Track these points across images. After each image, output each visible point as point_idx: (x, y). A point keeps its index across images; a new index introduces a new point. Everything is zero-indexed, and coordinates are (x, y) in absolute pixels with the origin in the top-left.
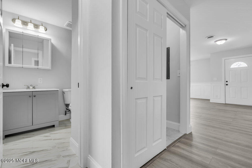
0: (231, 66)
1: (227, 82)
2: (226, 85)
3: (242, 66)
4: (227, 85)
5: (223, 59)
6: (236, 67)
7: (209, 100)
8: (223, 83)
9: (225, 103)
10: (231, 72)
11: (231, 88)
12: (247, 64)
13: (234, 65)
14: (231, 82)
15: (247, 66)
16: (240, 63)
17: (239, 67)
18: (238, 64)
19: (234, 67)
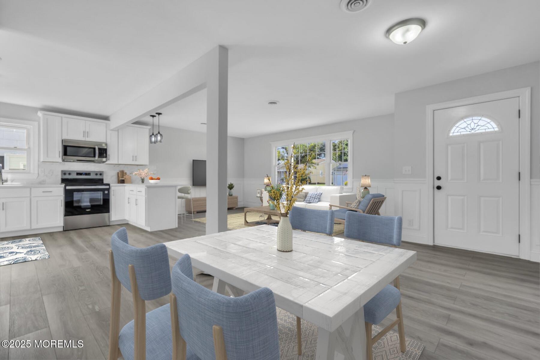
0: (452, 131)
1: (439, 178)
2: (436, 189)
3: (482, 130)
4: (439, 188)
5: (429, 109)
6: (464, 132)
8: (429, 182)
9: (431, 243)
10: (449, 148)
11: (450, 198)
12: (499, 125)
13: (460, 129)
14: (449, 178)
15: (496, 129)
16: (475, 121)
17: (473, 131)
18: (472, 124)
19: (459, 134)
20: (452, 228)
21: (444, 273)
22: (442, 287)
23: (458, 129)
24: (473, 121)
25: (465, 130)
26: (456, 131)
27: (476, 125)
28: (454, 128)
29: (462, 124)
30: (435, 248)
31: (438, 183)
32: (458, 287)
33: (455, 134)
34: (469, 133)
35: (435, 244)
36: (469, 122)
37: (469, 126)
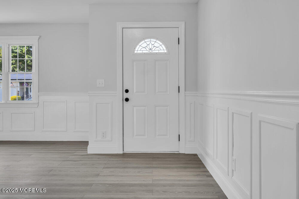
0: (136, 49)
1: (127, 91)
2: (124, 101)
3: (157, 51)
4: (127, 100)
5: (120, 26)
6: (145, 51)
7: (86, 143)
8: (119, 94)
9: (121, 152)
10: (135, 64)
11: (135, 108)
12: (167, 48)
13: (142, 48)
14: (135, 91)
15: (166, 51)
16: (153, 43)
17: (151, 51)
18: (150, 45)
19: (141, 52)
20: (137, 135)
21: (138, 174)
22: (140, 185)
23: (141, 47)
24: (151, 42)
25: (145, 49)
26: (139, 49)
27: (153, 46)
28: (138, 46)
29: (143, 44)
30: (125, 155)
31: (126, 95)
32: (151, 182)
33: (138, 52)
34: (148, 52)
35: (124, 152)
36: (148, 43)
37: (148, 46)
